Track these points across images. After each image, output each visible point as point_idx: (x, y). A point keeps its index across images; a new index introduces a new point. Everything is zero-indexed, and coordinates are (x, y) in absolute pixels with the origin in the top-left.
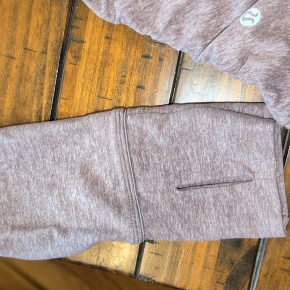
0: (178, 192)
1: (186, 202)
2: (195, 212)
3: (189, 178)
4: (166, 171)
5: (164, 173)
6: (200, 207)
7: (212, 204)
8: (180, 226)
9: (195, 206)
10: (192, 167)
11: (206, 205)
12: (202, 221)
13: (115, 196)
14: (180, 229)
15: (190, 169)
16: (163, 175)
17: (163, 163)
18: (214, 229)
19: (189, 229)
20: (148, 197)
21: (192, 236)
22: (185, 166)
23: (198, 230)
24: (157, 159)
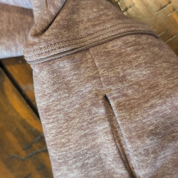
0: (101, 97)
1: (89, 111)
2: (79, 125)
3: (121, 108)
4: (124, 77)
5: (122, 74)
6: (86, 132)
7: (93, 143)
8: (59, 107)
9: (87, 125)
10: (136, 109)
11: (90, 137)
12: (70, 137)
13: (79, 22)
14: (56, 108)
15: (132, 108)
16: (119, 73)
17: (134, 72)
18: (64, 153)
19: (57, 120)
20: (86, 60)
21: (50, 126)
22: (135, 101)
23: (59, 133)
24: (136, 64)
